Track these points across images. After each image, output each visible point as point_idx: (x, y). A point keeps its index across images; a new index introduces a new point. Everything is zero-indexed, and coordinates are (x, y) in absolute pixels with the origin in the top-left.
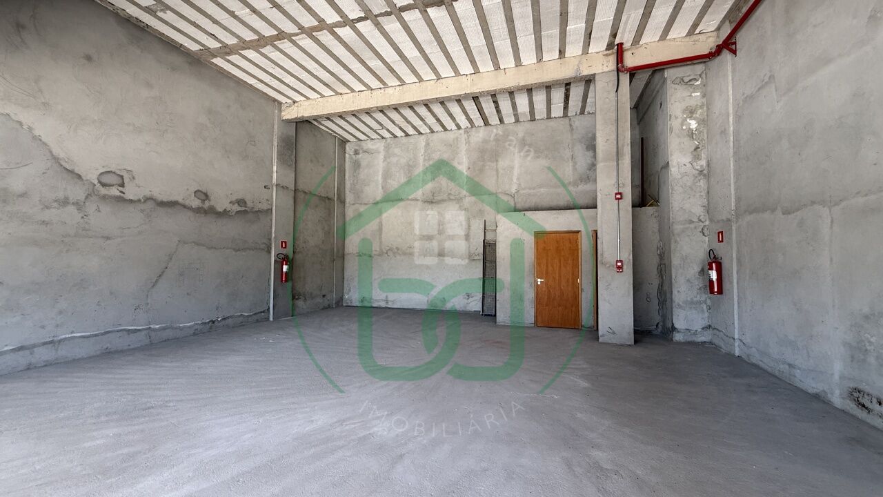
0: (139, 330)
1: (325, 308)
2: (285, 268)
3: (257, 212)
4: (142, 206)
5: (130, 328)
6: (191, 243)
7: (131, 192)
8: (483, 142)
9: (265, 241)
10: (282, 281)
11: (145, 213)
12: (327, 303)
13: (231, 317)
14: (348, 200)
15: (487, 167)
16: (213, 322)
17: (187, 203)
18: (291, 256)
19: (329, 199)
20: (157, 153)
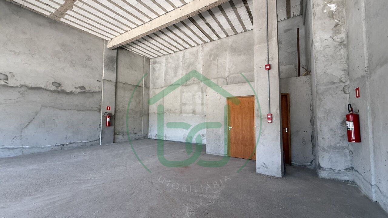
0: (16, 148)
1: (136, 140)
2: (108, 120)
3: (92, 92)
4: (19, 89)
5: (10, 147)
6: (49, 107)
7: (11, 82)
8: (210, 51)
9: (98, 107)
10: (107, 126)
11: (21, 93)
12: (137, 137)
13: (75, 143)
14: (150, 87)
15: (213, 64)
16: (63, 145)
17: (47, 88)
18: (113, 113)
19: (139, 87)
20: (29, 64)
